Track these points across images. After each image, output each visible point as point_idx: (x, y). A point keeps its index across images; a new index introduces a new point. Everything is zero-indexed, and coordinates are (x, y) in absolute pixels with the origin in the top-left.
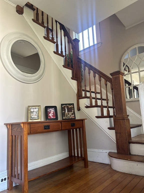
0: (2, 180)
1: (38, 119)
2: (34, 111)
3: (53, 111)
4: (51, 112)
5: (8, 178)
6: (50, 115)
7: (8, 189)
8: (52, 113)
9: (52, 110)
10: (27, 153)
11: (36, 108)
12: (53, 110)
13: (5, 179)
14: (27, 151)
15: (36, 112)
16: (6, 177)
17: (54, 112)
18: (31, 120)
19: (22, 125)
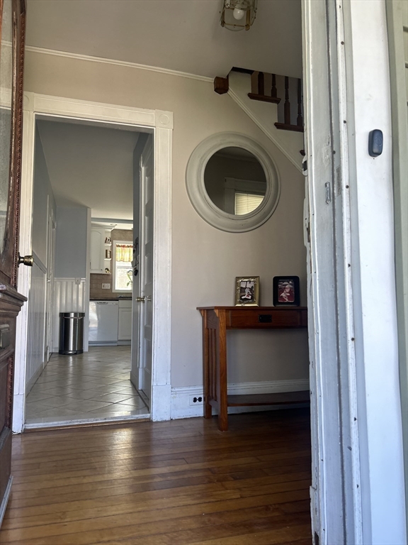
0: (195, 400)
1: (253, 302)
2: (246, 288)
3: (291, 286)
4: (285, 288)
5: (204, 398)
6: (283, 295)
7: (204, 417)
8: (288, 290)
9: (288, 286)
10: (226, 359)
11: (250, 282)
12: (291, 284)
13: (200, 400)
14: (226, 356)
15: (251, 289)
16: (202, 396)
17: (293, 290)
18: (240, 303)
19: (216, 311)
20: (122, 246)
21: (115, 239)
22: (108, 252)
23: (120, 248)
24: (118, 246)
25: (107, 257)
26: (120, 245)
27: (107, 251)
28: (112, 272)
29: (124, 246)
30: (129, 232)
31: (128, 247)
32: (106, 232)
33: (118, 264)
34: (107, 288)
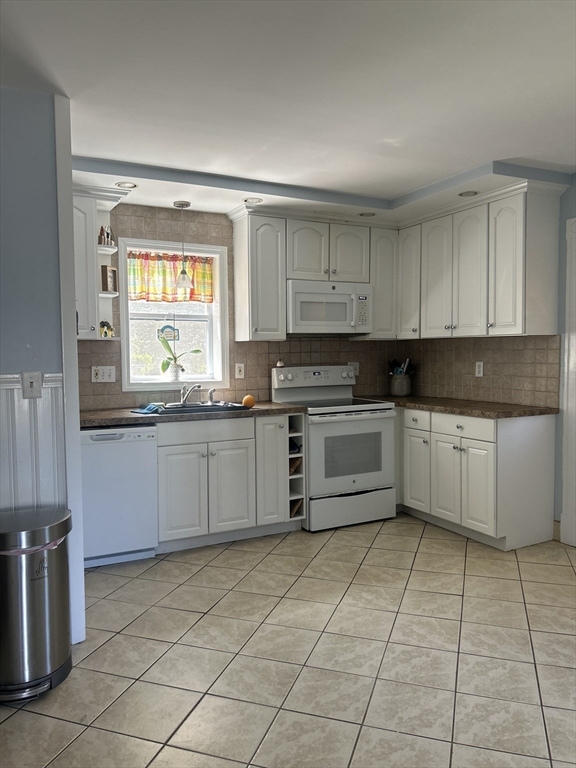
20: (141, 256)
21: (125, 235)
22: (109, 274)
23: (137, 262)
24: (132, 255)
25: (105, 288)
26: (136, 251)
27: (104, 268)
28: (118, 333)
29: (147, 257)
30: (162, 215)
31: (159, 258)
32: (101, 212)
33: (133, 307)
34: (106, 380)
